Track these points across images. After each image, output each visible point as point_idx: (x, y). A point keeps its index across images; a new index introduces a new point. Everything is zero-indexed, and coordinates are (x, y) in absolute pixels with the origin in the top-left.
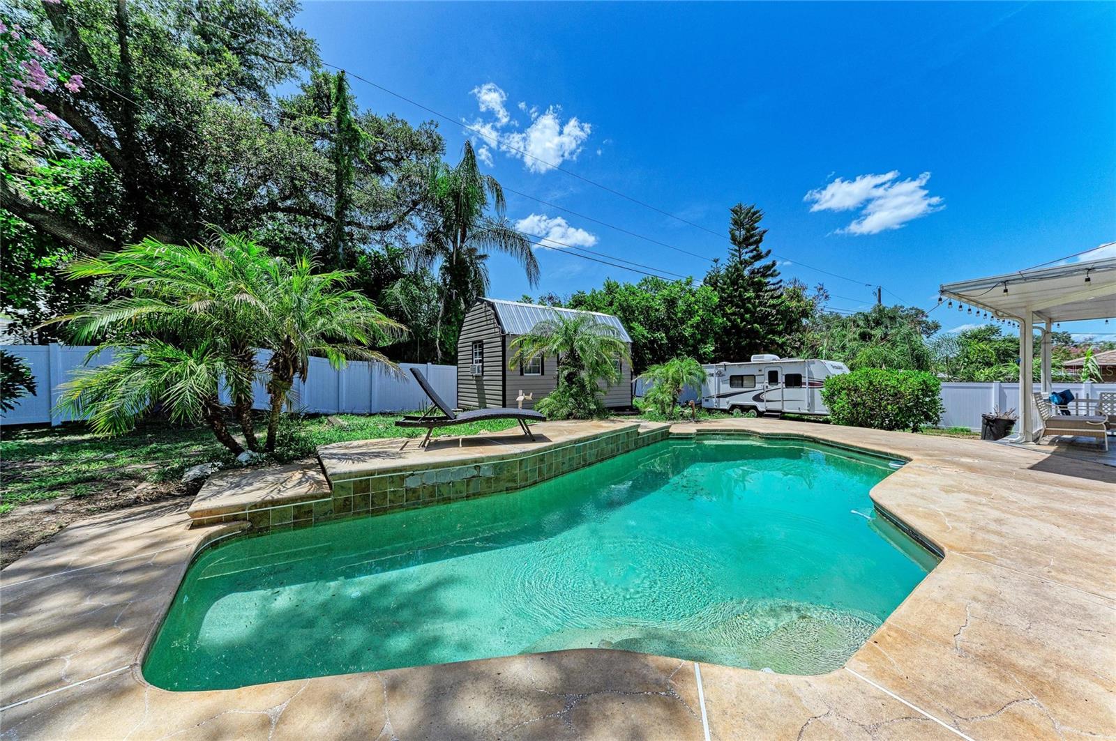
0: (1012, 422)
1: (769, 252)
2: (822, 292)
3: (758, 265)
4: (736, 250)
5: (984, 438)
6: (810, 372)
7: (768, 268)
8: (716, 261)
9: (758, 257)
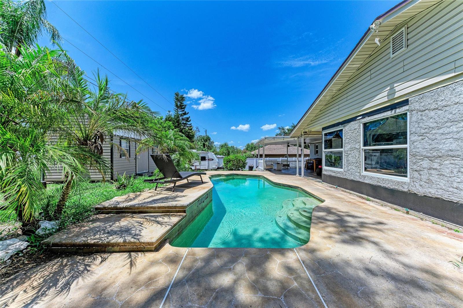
0: (253, 167)
1: (188, 113)
2: (198, 129)
3: (185, 116)
4: (176, 110)
5: (249, 170)
6: (208, 156)
7: (188, 118)
8: (169, 112)
9: (185, 114)
